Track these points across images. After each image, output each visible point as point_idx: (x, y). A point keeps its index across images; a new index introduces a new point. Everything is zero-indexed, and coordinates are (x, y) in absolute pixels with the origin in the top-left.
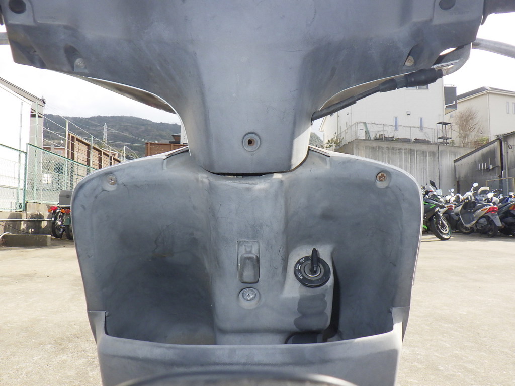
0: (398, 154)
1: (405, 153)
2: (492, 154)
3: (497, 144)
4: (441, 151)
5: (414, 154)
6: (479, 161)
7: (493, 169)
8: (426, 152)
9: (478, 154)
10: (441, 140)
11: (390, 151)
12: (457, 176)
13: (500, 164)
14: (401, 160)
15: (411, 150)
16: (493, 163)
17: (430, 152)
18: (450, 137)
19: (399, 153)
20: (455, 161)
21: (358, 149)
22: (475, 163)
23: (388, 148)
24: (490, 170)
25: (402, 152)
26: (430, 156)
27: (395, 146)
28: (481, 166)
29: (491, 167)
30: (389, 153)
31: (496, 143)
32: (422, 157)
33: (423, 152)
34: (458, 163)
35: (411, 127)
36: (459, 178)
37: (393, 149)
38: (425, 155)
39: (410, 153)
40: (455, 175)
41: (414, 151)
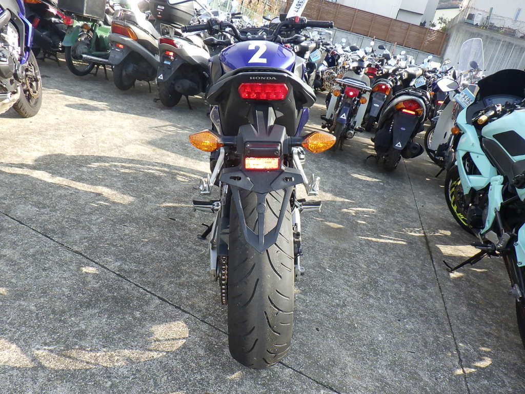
0: (495, 44)
1: (503, 45)
5: (511, 49)
11: (489, 40)
14: (496, 50)
15: (510, 43)
19: (497, 44)
21: (459, 31)
23: (487, 37)
25: (499, 43)
27: (495, 37)
30: (486, 41)
32: (518, 53)
33: (522, 48)
37: (492, 38)
38: (522, 52)
39: (508, 47)
41: (512, 45)
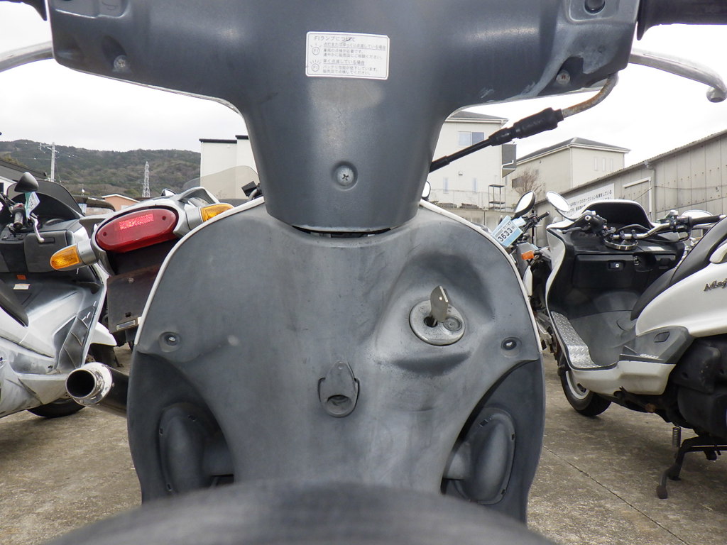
4: (488, 218)
10: (492, 205)
17: (474, 219)
18: (504, 201)
35: (454, 191)
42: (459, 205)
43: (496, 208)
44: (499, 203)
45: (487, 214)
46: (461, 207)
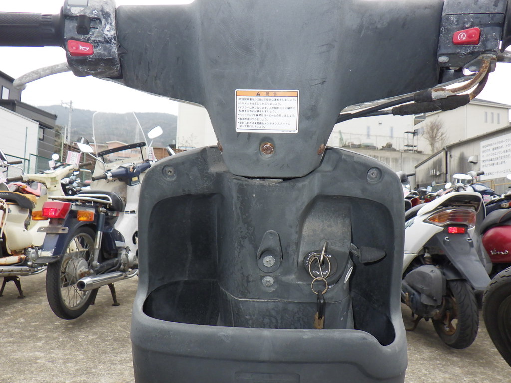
2: (439, 161)
3: (443, 154)
4: (404, 158)
6: (431, 168)
7: (440, 175)
8: (389, 158)
9: (430, 162)
10: (406, 148)
12: (417, 180)
13: (445, 172)
16: (440, 170)
17: (393, 159)
18: (416, 145)
20: (416, 167)
22: (429, 170)
24: (438, 175)
26: (393, 162)
28: (432, 172)
29: (438, 174)
31: (442, 152)
34: (418, 169)
35: (377, 136)
36: (418, 182)
40: (415, 179)
42: (380, 147)
43: (410, 150)
44: (412, 146)
45: (404, 155)
46: (381, 149)
